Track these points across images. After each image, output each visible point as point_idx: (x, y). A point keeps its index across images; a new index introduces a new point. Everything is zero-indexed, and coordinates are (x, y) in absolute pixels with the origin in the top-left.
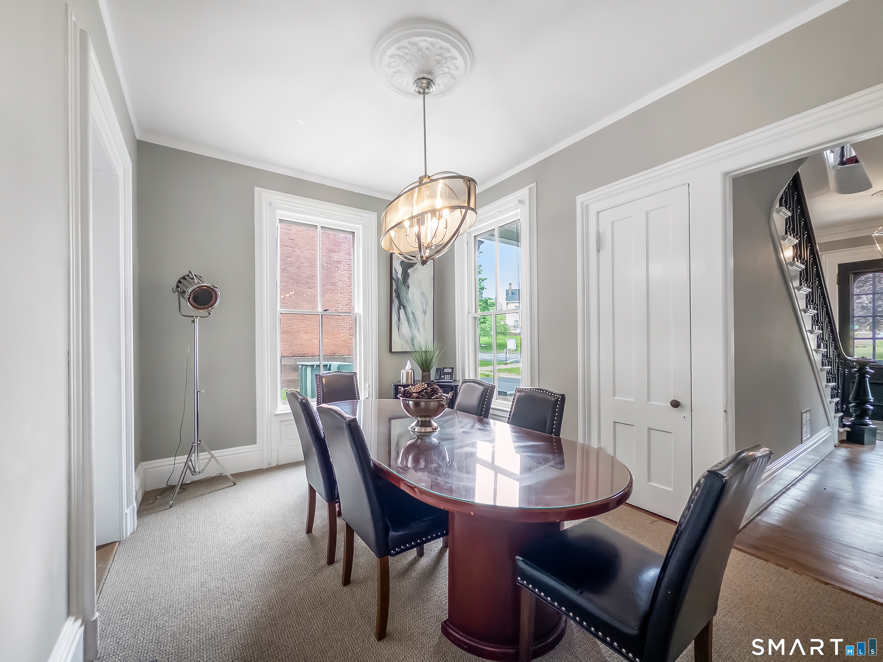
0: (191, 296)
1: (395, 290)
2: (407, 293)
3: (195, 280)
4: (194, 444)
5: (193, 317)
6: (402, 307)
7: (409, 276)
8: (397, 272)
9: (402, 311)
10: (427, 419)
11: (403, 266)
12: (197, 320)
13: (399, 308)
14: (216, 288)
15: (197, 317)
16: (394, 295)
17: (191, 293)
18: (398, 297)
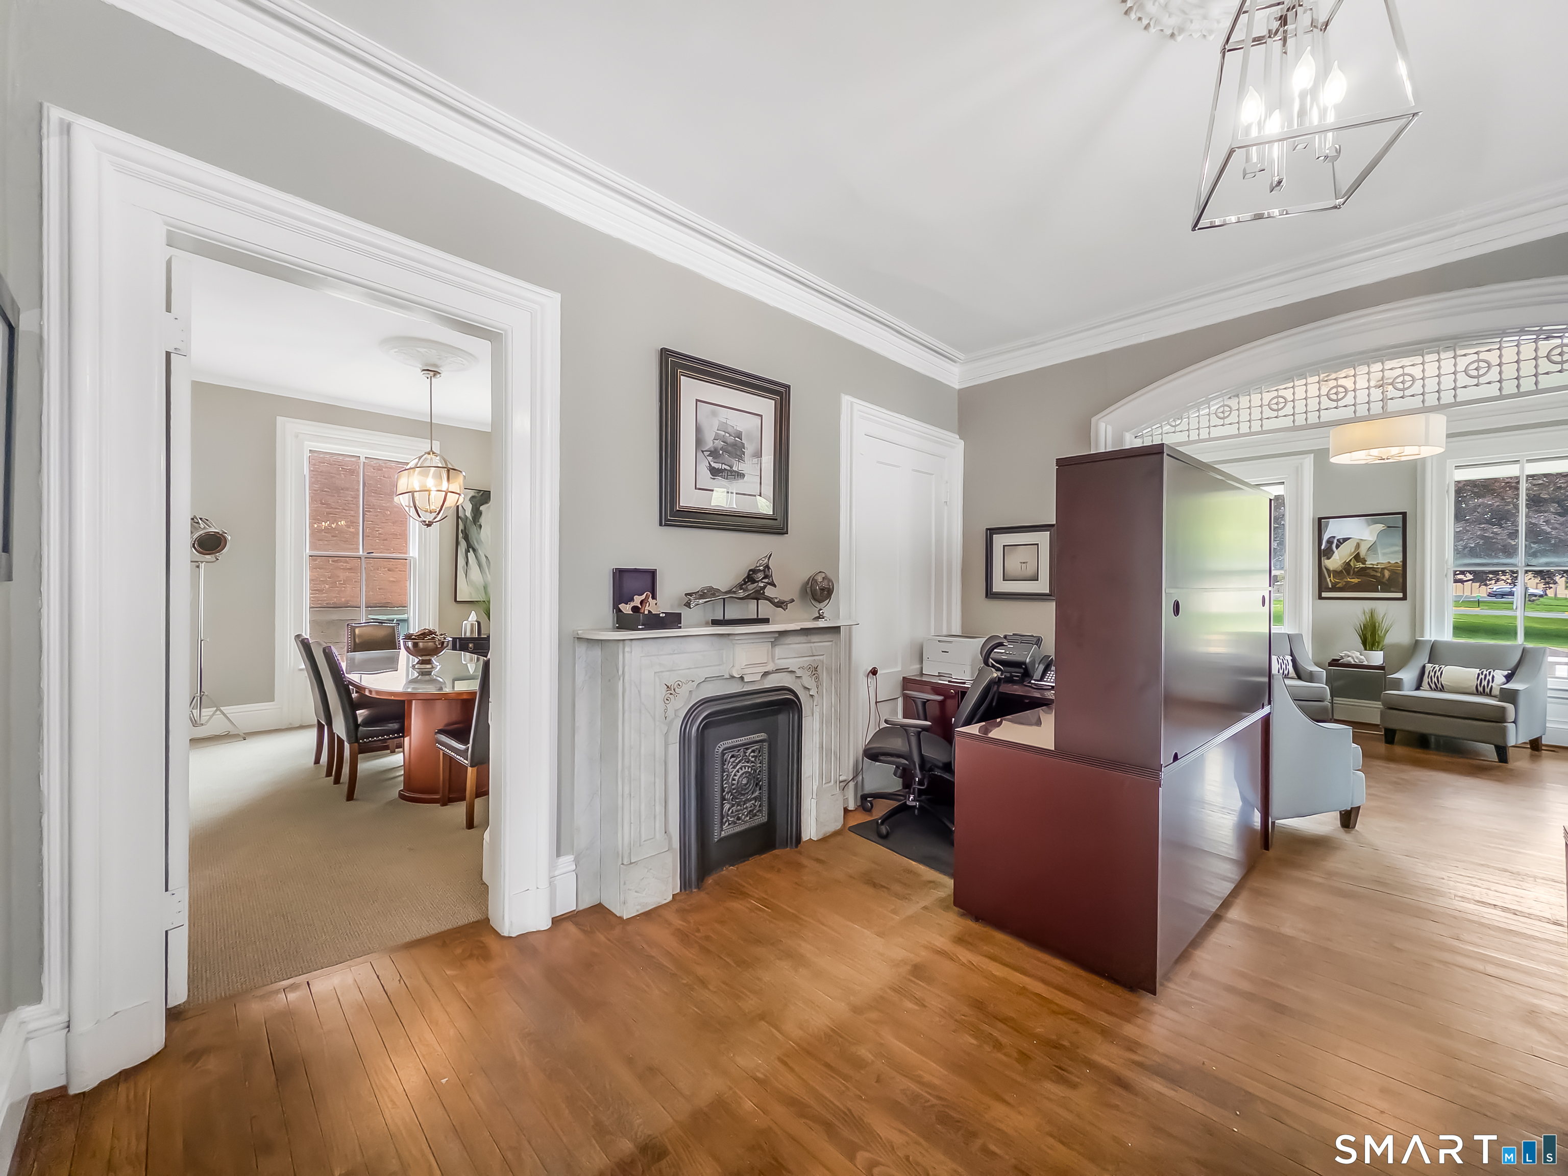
0: (196, 542)
1: (462, 530)
2: (479, 534)
3: (201, 525)
4: (197, 695)
5: (197, 562)
6: (471, 550)
7: (481, 513)
8: (465, 510)
9: (471, 555)
10: (427, 658)
11: (473, 503)
12: (202, 565)
13: (467, 551)
14: (226, 533)
15: (202, 562)
16: (461, 535)
17: (196, 539)
18: (466, 538)
